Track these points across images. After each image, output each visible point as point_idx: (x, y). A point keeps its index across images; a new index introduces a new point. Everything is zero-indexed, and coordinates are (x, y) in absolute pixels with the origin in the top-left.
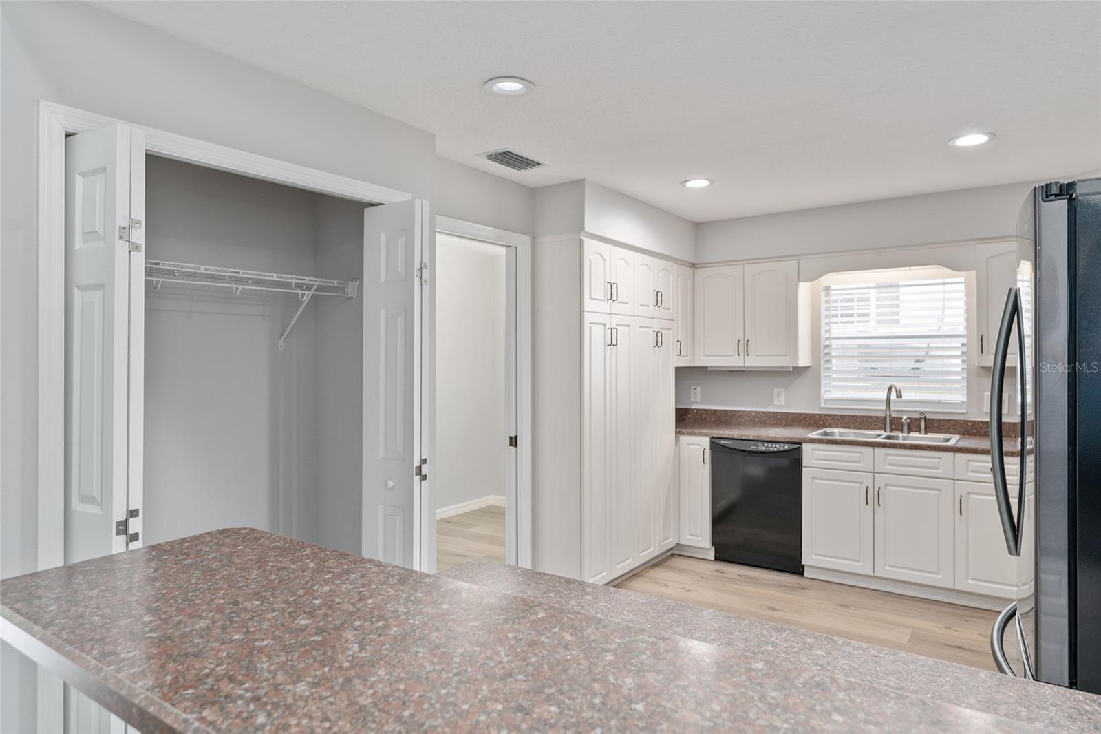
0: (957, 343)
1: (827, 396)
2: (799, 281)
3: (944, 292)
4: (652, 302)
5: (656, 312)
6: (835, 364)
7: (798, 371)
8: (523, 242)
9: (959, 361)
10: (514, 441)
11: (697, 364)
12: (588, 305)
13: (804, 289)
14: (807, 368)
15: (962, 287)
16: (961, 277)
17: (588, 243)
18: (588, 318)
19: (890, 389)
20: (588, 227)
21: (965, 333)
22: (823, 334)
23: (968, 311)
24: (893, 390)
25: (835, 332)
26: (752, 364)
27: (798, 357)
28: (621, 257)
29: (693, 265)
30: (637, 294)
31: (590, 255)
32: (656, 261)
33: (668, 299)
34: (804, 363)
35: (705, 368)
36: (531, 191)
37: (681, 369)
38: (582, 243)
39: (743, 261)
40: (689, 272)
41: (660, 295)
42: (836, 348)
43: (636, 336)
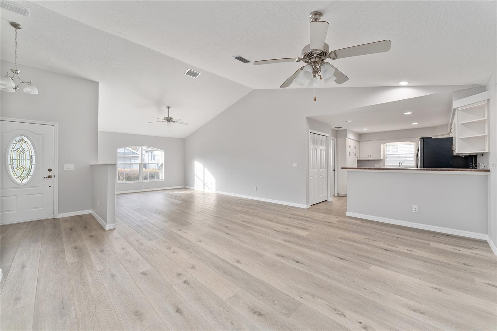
0: (413, 155)
1: (386, 165)
2: (381, 144)
3: (410, 146)
4: (354, 148)
5: (354, 150)
6: (388, 159)
7: (381, 160)
8: (335, 139)
9: (413, 158)
10: (334, 170)
11: (360, 159)
12: (347, 149)
13: (382, 145)
14: (382, 160)
15: (414, 145)
16: (414, 143)
17: (347, 139)
18: (347, 151)
19: (399, 163)
21: (414, 153)
22: (386, 154)
23: (415, 149)
24: (400, 164)
25: (388, 153)
26: (372, 159)
27: (381, 158)
28: (351, 141)
29: (359, 141)
30: (352, 147)
31: (347, 141)
32: (354, 141)
33: (356, 147)
34: (382, 159)
35: (361, 160)
36: (336, 131)
37: (357, 160)
38: (346, 139)
39: (370, 141)
40: (358, 142)
41: (355, 147)
42: (388, 156)
43: (352, 154)
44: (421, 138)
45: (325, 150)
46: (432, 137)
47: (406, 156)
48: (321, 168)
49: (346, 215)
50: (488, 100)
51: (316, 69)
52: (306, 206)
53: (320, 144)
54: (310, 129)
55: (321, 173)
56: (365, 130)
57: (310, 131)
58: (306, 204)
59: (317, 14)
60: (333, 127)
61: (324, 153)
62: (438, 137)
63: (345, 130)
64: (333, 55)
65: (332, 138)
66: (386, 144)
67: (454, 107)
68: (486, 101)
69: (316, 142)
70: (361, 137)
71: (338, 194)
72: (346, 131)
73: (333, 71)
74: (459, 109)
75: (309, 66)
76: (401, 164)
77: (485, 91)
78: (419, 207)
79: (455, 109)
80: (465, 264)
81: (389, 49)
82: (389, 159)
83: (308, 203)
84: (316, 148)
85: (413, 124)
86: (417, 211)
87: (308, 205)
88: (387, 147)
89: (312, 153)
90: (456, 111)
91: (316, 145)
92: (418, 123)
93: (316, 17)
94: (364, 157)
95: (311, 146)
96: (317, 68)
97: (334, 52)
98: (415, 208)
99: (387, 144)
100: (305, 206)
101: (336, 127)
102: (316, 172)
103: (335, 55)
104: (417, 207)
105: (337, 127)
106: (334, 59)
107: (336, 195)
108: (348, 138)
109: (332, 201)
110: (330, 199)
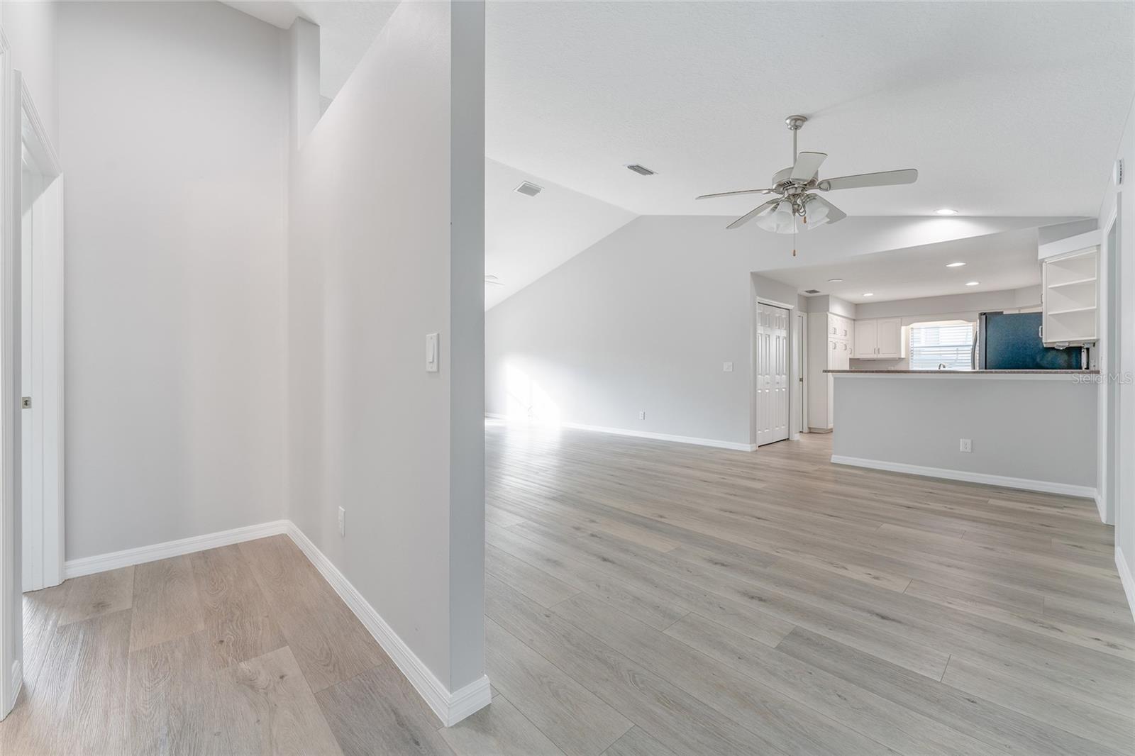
0: (968, 348)
2: (902, 325)
4: (844, 334)
5: (843, 337)
7: (900, 359)
8: (805, 315)
10: (801, 380)
11: (856, 357)
12: (829, 336)
13: (903, 328)
14: (903, 359)
15: (971, 327)
16: (971, 324)
17: (830, 315)
18: (829, 339)
19: (940, 365)
20: (830, 310)
22: (911, 346)
25: (915, 345)
26: (881, 356)
27: (900, 355)
28: (837, 318)
29: (854, 320)
30: (840, 332)
31: (829, 319)
32: (844, 319)
33: (848, 333)
34: (902, 357)
35: (858, 359)
36: (807, 299)
37: (850, 359)
38: (827, 315)
39: (877, 318)
40: (853, 322)
41: (846, 331)
42: (917, 351)
43: (840, 347)
44: (981, 314)
45: (785, 338)
46: (1002, 312)
47: (957, 350)
48: (777, 374)
49: (832, 461)
50: (1099, 245)
51: (796, 207)
52: (749, 445)
53: (776, 325)
54: (759, 296)
55: (778, 383)
56: (868, 296)
57: (759, 299)
58: (751, 444)
59: (799, 119)
60: (802, 291)
61: (783, 343)
62: (1022, 312)
63: (827, 297)
64: (825, 186)
65: (799, 313)
66: (911, 326)
67: (1040, 258)
68: (1095, 248)
69: (768, 322)
70: (859, 312)
71: (809, 428)
72: (829, 299)
73: (826, 211)
74: (1049, 261)
75: (786, 203)
76: (944, 367)
77: (1096, 229)
78: (972, 442)
79: (1043, 261)
80: (1042, 525)
81: (916, 179)
82: (917, 357)
83: (753, 439)
84: (768, 333)
85: (968, 284)
86: (969, 449)
87: (752, 445)
88: (915, 331)
89: (761, 343)
90: (1044, 264)
91: (769, 327)
92: (980, 283)
93: (797, 124)
94: (865, 353)
95: (760, 330)
96: (799, 205)
97: (828, 182)
98: (964, 445)
99: (915, 325)
100: (747, 447)
101: (807, 292)
102: (769, 381)
103: (829, 185)
104: (969, 441)
105: (807, 290)
106: (827, 190)
107: (806, 430)
108: (831, 313)
109: (798, 441)
110: (796, 437)
